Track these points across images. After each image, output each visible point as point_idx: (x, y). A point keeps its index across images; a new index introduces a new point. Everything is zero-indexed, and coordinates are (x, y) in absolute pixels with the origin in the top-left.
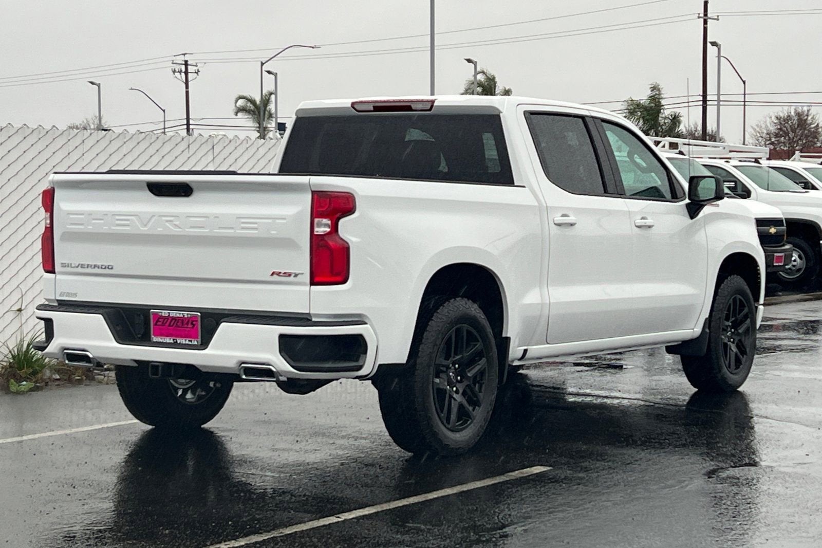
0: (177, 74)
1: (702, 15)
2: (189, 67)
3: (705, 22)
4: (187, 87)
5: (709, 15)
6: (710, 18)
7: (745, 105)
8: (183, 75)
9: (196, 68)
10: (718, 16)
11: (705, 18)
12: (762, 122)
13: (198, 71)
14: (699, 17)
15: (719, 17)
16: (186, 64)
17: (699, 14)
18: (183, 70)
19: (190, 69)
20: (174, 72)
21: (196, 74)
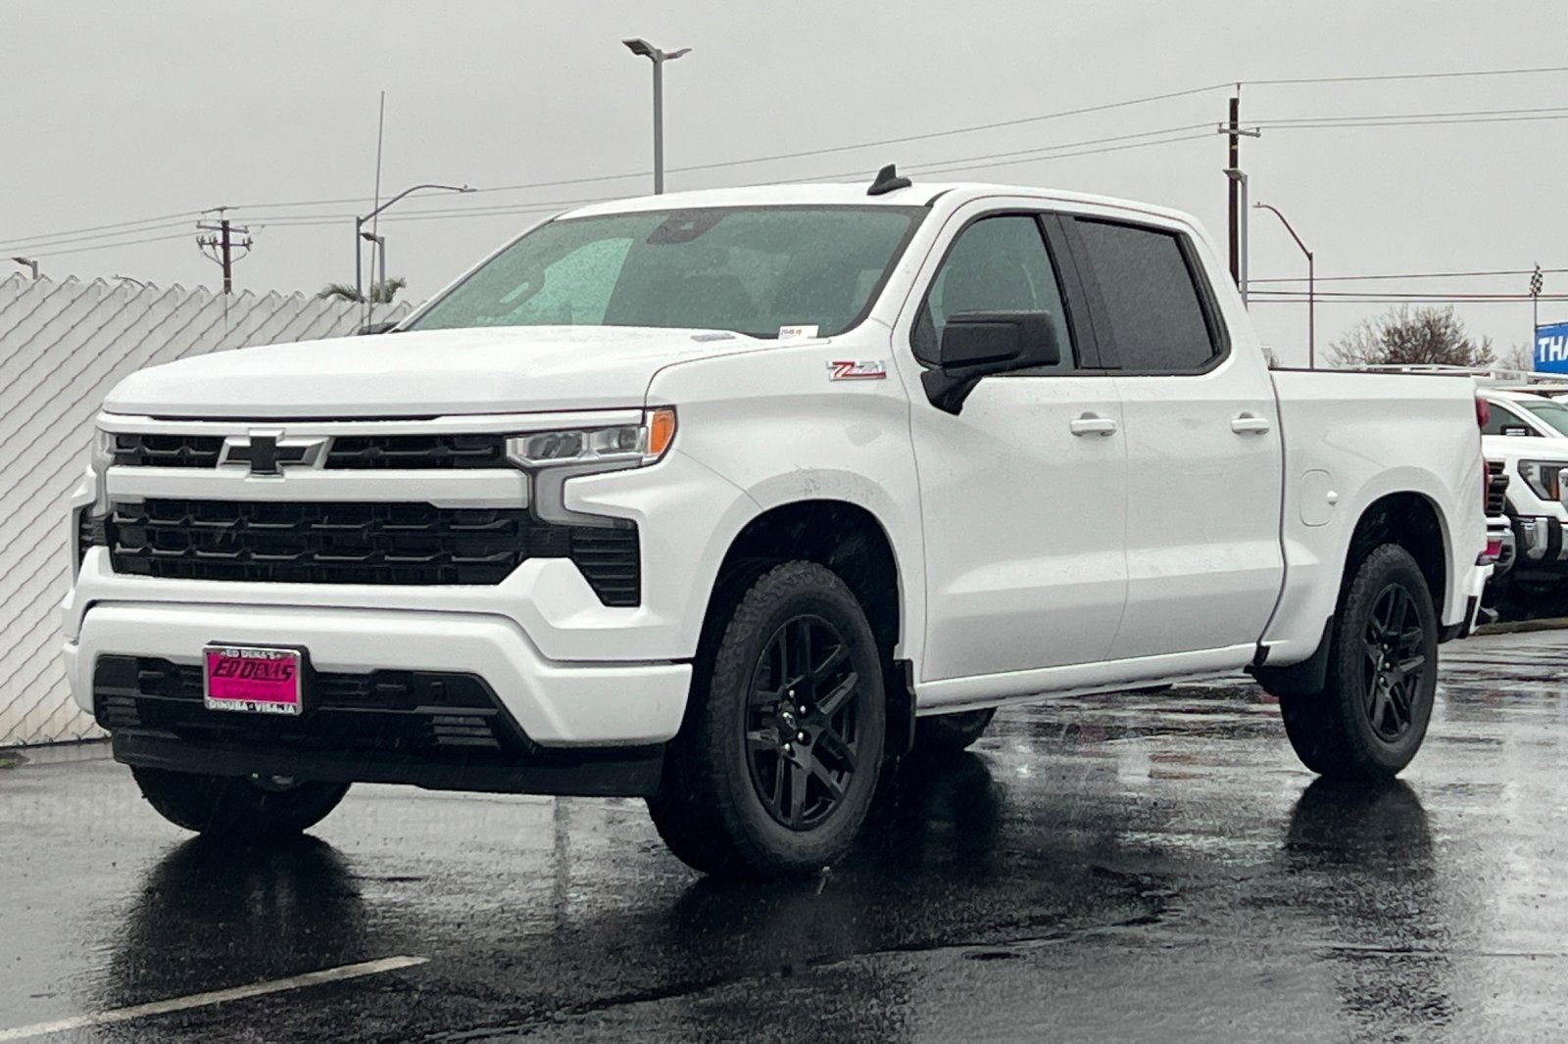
0: (207, 248)
1: (1227, 126)
2: (232, 235)
3: (1234, 140)
4: (227, 274)
5: (1240, 127)
6: (1242, 133)
7: (1312, 301)
8: (220, 250)
9: (245, 236)
10: (1258, 129)
11: (1234, 132)
12: (1351, 336)
13: (250, 242)
14: (1221, 131)
15: (1261, 131)
16: (225, 228)
17: (1221, 124)
18: (220, 240)
19: (233, 237)
20: (202, 243)
21: (244, 248)
